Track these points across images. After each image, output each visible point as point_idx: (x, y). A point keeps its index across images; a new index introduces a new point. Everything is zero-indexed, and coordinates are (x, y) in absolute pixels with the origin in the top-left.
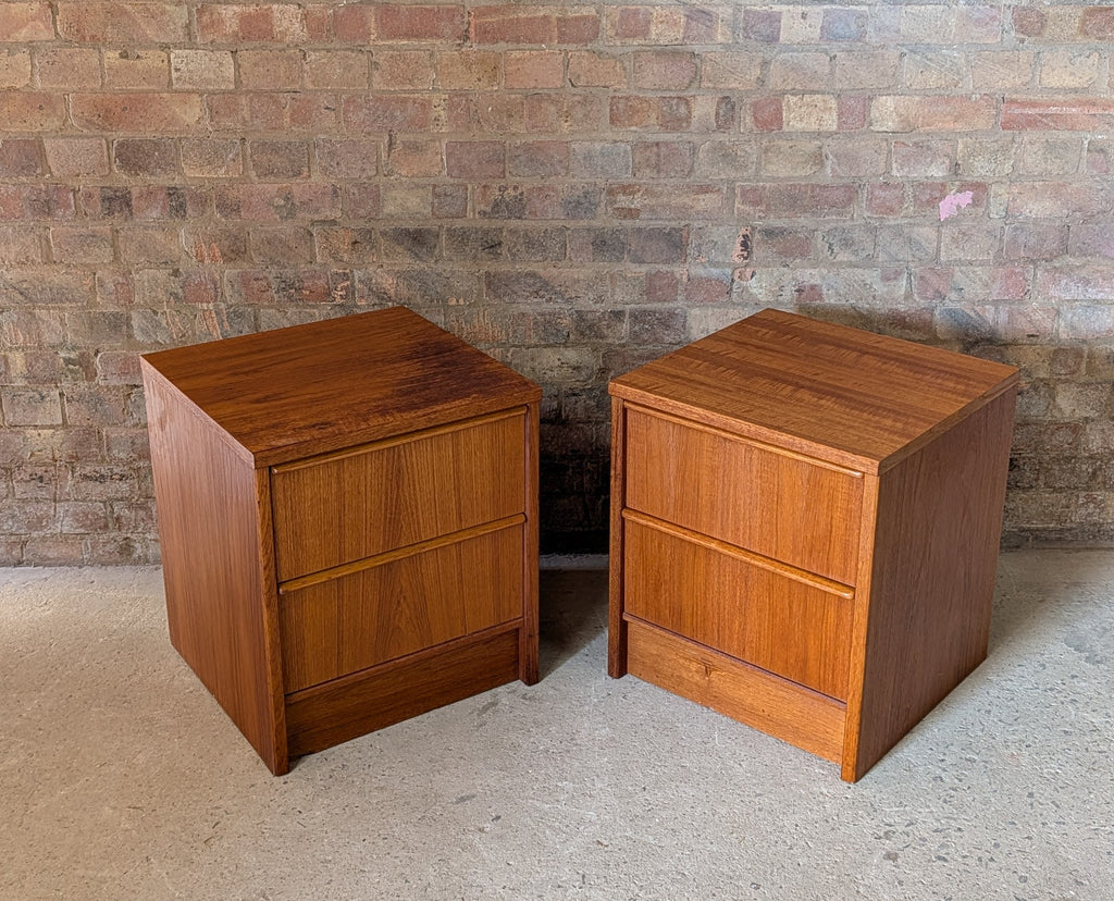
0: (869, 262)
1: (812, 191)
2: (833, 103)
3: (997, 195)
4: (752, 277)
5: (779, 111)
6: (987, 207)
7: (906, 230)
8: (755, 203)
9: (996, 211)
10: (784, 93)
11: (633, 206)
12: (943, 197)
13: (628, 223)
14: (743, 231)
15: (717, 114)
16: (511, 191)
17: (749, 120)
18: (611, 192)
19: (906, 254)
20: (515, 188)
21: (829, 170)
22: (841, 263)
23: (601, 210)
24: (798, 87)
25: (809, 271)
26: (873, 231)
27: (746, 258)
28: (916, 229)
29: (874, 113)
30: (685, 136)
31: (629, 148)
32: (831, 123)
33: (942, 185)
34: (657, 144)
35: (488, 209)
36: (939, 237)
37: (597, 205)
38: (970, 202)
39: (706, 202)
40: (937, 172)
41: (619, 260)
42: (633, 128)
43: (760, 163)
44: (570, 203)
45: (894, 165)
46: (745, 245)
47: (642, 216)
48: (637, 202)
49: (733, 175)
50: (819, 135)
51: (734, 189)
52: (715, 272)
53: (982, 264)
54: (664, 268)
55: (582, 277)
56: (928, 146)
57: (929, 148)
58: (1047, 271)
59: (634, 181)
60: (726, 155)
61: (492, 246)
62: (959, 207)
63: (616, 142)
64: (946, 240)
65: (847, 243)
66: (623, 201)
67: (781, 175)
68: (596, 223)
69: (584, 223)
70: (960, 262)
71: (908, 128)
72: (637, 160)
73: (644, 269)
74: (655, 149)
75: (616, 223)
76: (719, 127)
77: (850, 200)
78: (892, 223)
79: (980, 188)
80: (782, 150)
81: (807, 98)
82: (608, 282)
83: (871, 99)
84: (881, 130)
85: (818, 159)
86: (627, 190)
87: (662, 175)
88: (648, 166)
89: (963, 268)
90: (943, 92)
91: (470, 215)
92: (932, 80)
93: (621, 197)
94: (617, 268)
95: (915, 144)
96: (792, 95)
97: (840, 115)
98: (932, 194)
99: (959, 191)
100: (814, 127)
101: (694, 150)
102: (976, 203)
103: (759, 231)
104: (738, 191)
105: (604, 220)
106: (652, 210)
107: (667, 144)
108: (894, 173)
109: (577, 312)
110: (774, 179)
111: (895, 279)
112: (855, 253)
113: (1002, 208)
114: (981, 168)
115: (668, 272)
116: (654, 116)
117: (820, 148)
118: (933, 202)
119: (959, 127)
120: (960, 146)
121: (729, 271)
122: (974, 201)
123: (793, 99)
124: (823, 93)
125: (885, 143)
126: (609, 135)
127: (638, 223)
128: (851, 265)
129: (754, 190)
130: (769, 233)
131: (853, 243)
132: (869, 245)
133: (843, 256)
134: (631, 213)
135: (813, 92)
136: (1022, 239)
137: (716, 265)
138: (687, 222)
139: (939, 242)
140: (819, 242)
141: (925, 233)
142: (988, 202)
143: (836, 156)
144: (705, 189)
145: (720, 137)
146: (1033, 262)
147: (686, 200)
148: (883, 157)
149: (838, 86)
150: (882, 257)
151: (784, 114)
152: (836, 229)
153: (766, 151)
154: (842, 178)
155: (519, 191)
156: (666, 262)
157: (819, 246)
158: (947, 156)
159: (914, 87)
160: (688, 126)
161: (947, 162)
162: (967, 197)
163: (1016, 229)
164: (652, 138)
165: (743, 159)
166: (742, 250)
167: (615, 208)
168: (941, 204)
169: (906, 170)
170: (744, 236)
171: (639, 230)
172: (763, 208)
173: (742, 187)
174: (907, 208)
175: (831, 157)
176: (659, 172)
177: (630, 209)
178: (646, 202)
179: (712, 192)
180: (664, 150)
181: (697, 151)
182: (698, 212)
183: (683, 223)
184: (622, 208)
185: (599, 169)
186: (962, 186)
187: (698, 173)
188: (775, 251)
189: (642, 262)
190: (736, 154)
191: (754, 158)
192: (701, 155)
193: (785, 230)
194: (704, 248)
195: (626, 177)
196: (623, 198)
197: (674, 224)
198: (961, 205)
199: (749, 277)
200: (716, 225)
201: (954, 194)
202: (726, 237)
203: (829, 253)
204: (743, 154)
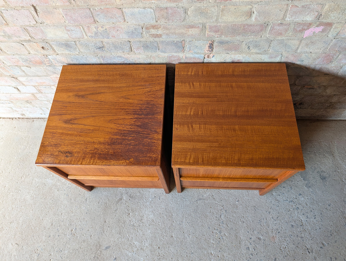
0: (265, 52)
1: (244, 27)
3: (336, 28)
4: (213, 57)
6: (328, 33)
7: (285, 42)
8: (216, 32)
9: (332, 34)
11: (158, 33)
12: (308, 29)
13: (157, 39)
14: (209, 42)
16: (100, 28)
18: (147, 28)
19: (282, 50)
20: (102, 27)
21: (253, 18)
22: (252, 53)
23: (144, 35)
25: (238, 55)
27: (210, 51)
28: (290, 41)
30: (180, 4)
31: (152, 10)
33: (310, 24)
34: (166, 8)
35: (93, 35)
36: (300, 44)
37: (142, 33)
39: (192, 31)
40: (309, 18)
41: (155, 52)
43: (218, 16)
44: (129, 32)
45: (287, 16)
46: (210, 47)
47: (164, 37)
48: (160, 32)
49: (205, 21)
50: (251, 3)
51: (205, 26)
52: (197, 56)
53: (316, 53)
54: (175, 54)
56: (309, 7)
57: (309, 8)
58: (344, 55)
59: (157, 24)
60: (202, 13)
61: (100, 48)
62: (314, 33)
63: (145, 8)
64: (303, 45)
66: (153, 31)
67: (229, 21)
70: (306, 52)
72: (157, 16)
73: (166, 55)
74: (165, 10)
75: (151, 39)
77: (261, 30)
78: (280, 39)
79: (328, 25)
80: (231, 10)
82: (152, 59)
85: (249, 13)
86: (154, 27)
87: (171, 21)
88: (163, 17)
89: (307, 54)
91: (86, 37)
95: (303, 6)
98: (303, 28)
99: (317, 26)
101: (185, 11)
103: (217, 42)
104: (207, 27)
105: (146, 39)
106: (167, 34)
107: (171, 8)
108: (287, 19)
110: (225, 22)
111: (275, 58)
112: (260, 49)
113: (336, 33)
114: (333, 17)
115: (177, 56)
117: (251, 9)
118: (302, 31)
120: (326, 7)
121: (203, 55)
122: (323, 30)
125: (286, 6)
127: (161, 40)
128: (257, 53)
129: (216, 26)
130: (221, 43)
131: (259, 46)
132: (266, 46)
133: (254, 51)
136: (339, 44)
137: (197, 53)
138: (184, 39)
139: (299, 46)
141: (294, 42)
142: (330, 31)
143: (258, 12)
144: (191, 27)
145: (199, 5)
146: (340, 52)
147: (183, 31)
148: (283, 13)
150: (271, 51)
152: (253, 41)
153: (223, 10)
154: (259, 21)
155: (104, 28)
156: (176, 52)
157: (244, 47)
158: (317, 11)
161: (316, 14)
162: (320, 29)
163: (338, 40)
164: (163, 5)
165: (210, 14)
166: (209, 49)
167: (150, 34)
168: (306, 32)
169: (293, 17)
170: (210, 44)
171: (162, 42)
172: (220, 33)
173: (209, 25)
174: (288, 33)
175: (255, 13)
176: (169, 20)
177: (158, 35)
178: (164, 32)
179: (195, 28)
180: (170, 11)
181: (187, 11)
182: (188, 35)
183: (182, 39)
184: (153, 34)
185: (139, 19)
186: (320, 24)
187: (188, 20)
188: (223, 49)
189: (165, 52)
190: (207, 12)
191: (216, 14)
192: (189, 13)
193: (229, 42)
194: (192, 48)
195: (153, 22)
196: (153, 30)
197: (178, 40)
198: (316, 32)
199: (212, 57)
200: (197, 40)
201: (314, 28)
202: (202, 44)
203: (248, 49)
204: (210, 12)
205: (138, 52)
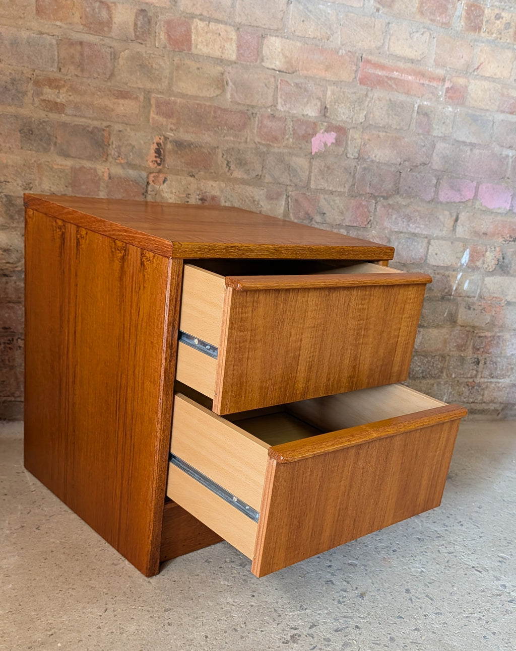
0: (258, 180)
1: (215, 112)
2: (233, 35)
3: (353, 139)
4: (164, 182)
5: (188, 33)
6: (346, 149)
7: (286, 158)
8: (169, 115)
9: (352, 153)
10: (193, 16)
11: (58, 100)
12: (314, 134)
13: (54, 116)
14: (156, 139)
15: (136, 24)
17: (163, 36)
18: (37, 83)
19: (285, 179)
21: (228, 96)
22: (236, 179)
23: (27, 99)
24: (205, 13)
25: (211, 183)
26: (262, 156)
27: (159, 164)
28: (294, 158)
29: (265, 51)
30: (107, 41)
31: (54, 42)
32: (231, 53)
33: (314, 123)
34: (81, 43)
36: (310, 167)
37: (25, 93)
38: (334, 141)
39: (124, 107)
40: (311, 112)
41: (46, 150)
42: (59, 23)
43: (171, 79)
45: (279, 100)
46: (158, 152)
47: (69, 111)
48: (62, 97)
49: (149, 85)
50: (220, 61)
51: (149, 99)
52: (132, 173)
53: (340, 194)
54: (88, 164)
55: (10, 163)
56: (306, 87)
57: (306, 90)
58: (384, 206)
59: (58, 75)
60: (143, 66)
62: (325, 145)
63: (42, 33)
64: (315, 171)
65: (241, 163)
66: (49, 93)
67: (189, 93)
68: (25, 112)
69: (11, 110)
70: (324, 191)
71: (290, 70)
72: (62, 56)
73: (69, 163)
74: (79, 48)
75: (42, 114)
76: (137, 37)
77: (245, 125)
78: (276, 150)
79: (341, 131)
80: (191, 70)
81: (212, 25)
82: (35, 170)
83: (263, 37)
84: (271, 67)
85: (221, 83)
86: (53, 83)
87: (86, 74)
88: (73, 63)
89: (327, 196)
90: (318, 42)
92: (311, 30)
93: (47, 90)
94: (44, 159)
95: (297, 85)
96: (201, 20)
97: (239, 47)
98: (306, 131)
99: (326, 131)
100: (217, 54)
101: (115, 56)
102: (338, 142)
103: (171, 142)
104: (153, 102)
105: (31, 110)
106: (77, 107)
107: (90, 45)
108: (279, 107)
109: (6, 196)
110: (183, 96)
111: (277, 199)
112: (247, 172)
113: (356, 150)
114: (342, 114)
115: (91, 169)
116: (78, 15)
117: (222, 74)
118: (307, 137)
119: (329, 76)
120: (329, 93)
121: (144, 174)
122: (336, 141)
123: (201, 25)
124: (226, 23)
125: (272, 80)
126: (34, 24)
127: (64, 118)
128: (244, 182)
129: (167, 103)
130: (180, 145)
131: (246, 164)
132: (258, 167)
133: (238, 174)
134: (57, 107)
135: (218, 21)
136: (368, 178)
137: (133, 167)
138: (108, 123)
139: (310, 172)
140: (220, 160)
141: (300, 162)
142: (347, 144)
143: (234, 84)
144: (123, 95)
145: (138, 48)
146: (375, 197)
147: (108, 102)
148: (271, 92)
149: (238, 20)
150: (268, 179)
151: (193, 37)
152: (233, 148)
153: (178, 68)
154: (239, 104)
156: (90, 158)
157: (219, 162)
158: (319, 99)
159: (297, 33)
160: (110, 31)
161: (319, 104)
162: (331, 137)
163: (365, 169)
164: (76, 36)
165: (157, 72)
166: (156, 157)
167: (41, 99)
168: (313, 140)
169: (288, 105)
170: (158, 144)
171: (64, 125)
172: (174, 121)
173: (157, 99)
174: (288, 139)
175: (230, 84)
176: (82, 71)
177: (56, 103)
178: (71, 98)
179: (130, 98)
180: (87, 51)
181: (117, 57)
182: (117, 115)
183: (105, 124)
184: (48, 101)
185: (25, 58)
186: (329, 127)
187: (118, 78)
188: (183, 161)
189: (67, 155)
190: (152, 66)
191: (167, 73)
192: (121, 62)
193: (192, 144)
194: (123, 149)
195: (52, 71)
196: (49, 90)
197: (96, 123)
198: (327, 143)
199: (162, 182)
200: (134, 130)
201: (322, 133)
202: (142, 142)
203: (227, 169)
204: (157, 67)
205: (8, 145)
